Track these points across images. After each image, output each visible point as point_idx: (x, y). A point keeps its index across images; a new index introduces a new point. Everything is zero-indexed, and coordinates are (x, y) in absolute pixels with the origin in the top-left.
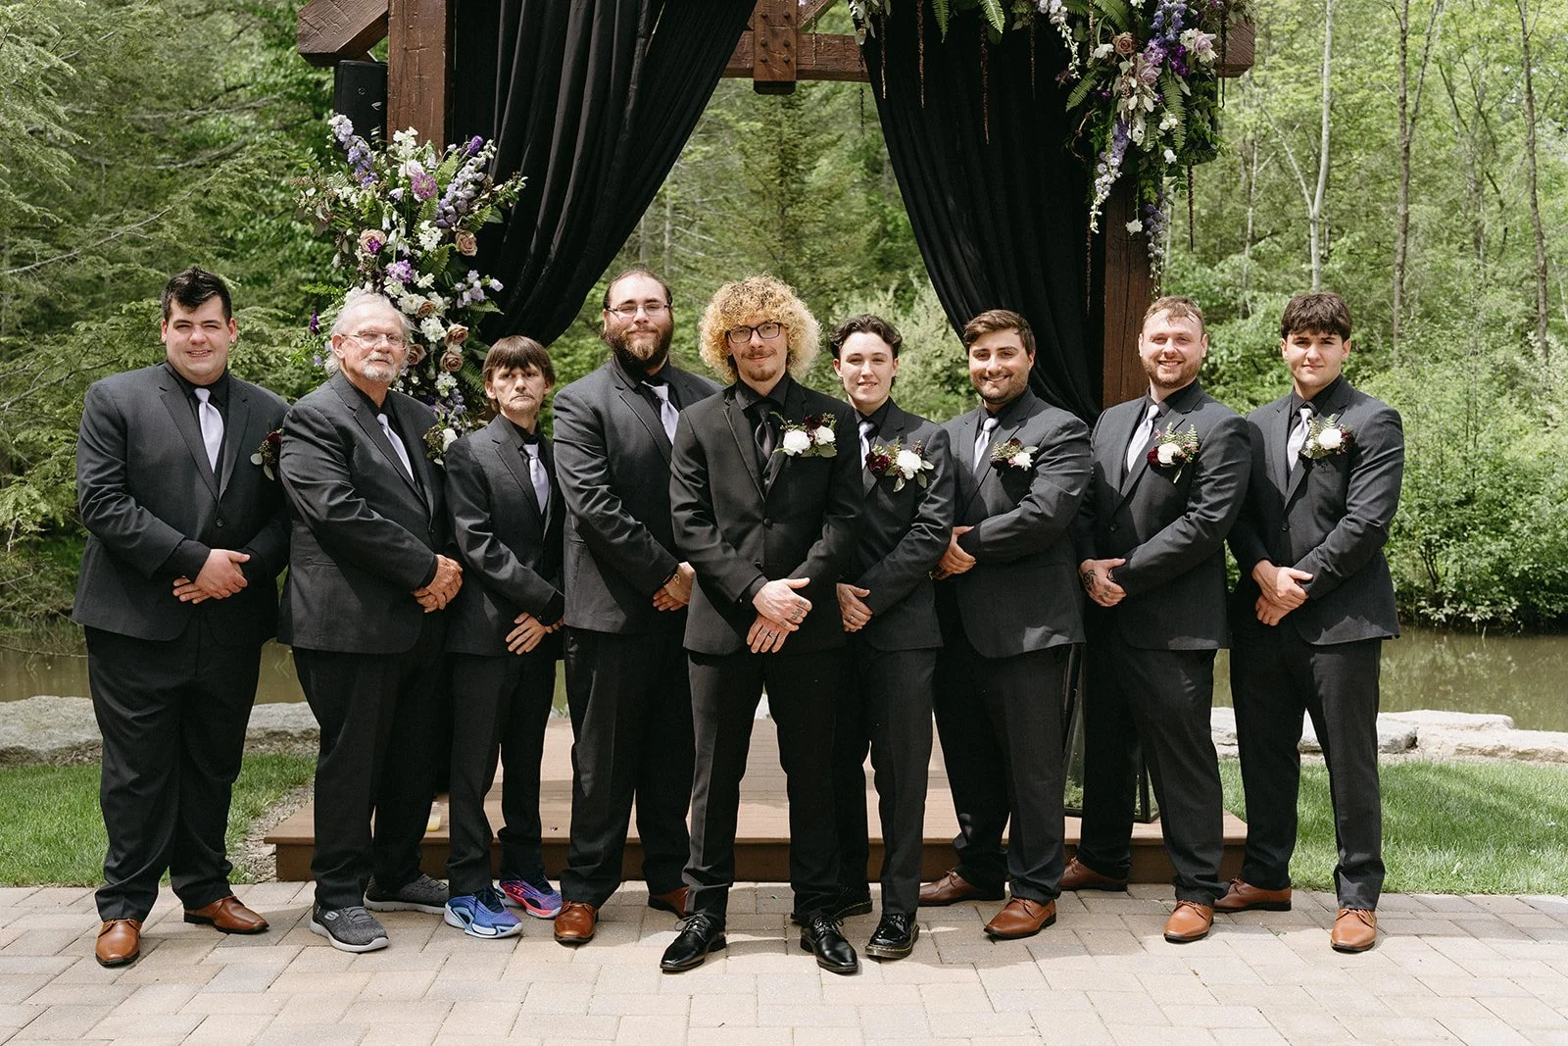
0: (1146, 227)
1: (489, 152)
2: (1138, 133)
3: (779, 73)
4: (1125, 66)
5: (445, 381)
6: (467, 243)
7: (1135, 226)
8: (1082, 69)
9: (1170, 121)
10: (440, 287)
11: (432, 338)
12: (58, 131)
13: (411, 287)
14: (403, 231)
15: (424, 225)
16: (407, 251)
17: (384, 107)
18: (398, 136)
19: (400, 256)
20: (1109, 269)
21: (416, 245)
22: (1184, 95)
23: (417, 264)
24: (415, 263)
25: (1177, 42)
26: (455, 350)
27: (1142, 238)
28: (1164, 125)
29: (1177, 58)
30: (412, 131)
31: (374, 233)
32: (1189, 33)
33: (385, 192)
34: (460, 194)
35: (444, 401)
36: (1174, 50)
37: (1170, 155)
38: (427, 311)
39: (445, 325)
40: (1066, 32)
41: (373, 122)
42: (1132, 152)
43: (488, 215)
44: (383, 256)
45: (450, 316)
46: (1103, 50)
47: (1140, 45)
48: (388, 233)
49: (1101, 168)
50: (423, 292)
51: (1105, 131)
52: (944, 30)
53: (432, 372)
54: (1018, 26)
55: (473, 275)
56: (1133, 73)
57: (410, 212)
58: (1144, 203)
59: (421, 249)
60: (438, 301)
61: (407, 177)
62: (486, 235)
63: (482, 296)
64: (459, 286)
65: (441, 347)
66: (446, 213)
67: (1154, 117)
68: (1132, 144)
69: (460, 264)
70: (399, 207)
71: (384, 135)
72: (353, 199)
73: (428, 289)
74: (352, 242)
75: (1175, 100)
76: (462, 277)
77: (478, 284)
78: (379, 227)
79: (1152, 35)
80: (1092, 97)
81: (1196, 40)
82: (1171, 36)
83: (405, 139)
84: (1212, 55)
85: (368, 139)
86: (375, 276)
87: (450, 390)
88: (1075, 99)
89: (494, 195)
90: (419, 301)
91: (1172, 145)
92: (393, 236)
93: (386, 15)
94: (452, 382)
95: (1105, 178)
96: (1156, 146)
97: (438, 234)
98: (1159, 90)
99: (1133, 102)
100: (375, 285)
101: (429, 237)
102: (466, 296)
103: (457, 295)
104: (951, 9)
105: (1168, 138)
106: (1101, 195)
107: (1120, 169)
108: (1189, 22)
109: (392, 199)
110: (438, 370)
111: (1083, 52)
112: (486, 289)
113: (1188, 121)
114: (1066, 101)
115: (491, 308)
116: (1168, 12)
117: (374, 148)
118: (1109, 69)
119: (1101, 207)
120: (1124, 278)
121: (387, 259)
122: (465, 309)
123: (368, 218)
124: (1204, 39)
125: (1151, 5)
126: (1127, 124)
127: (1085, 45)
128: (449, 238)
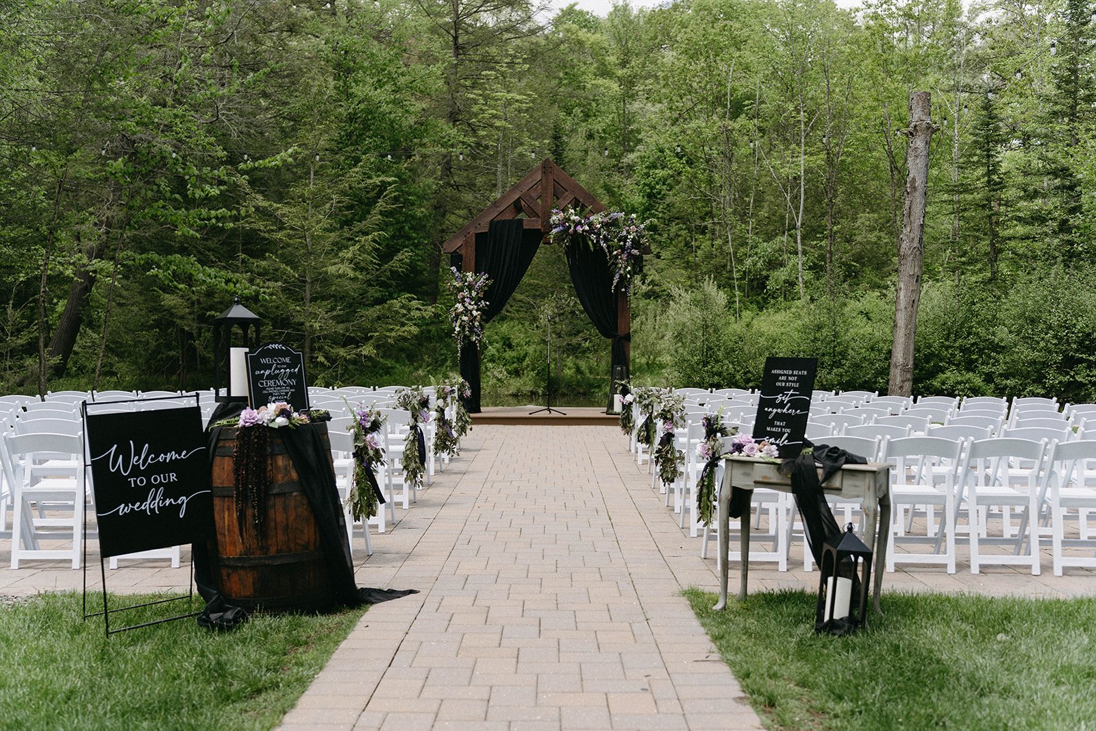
0: (626, 290)
1: (487, 276)
2: (622, 272)
4: (619, 257)
5: (477, 324)
6: (481, 295)
7: (623, 290)
8: (610, 258)
9: (629, 268)
10: (476, 304)
13: (470, 304)
14: (468, 292)
15: (473, 291)
16: (469, 296)
17: (463, 265)
19: (468, 298)
20: (619, 299)
21: (471, 295)
22: (632, 263)
23: (472, 299)
24: (471, 299)
27: (626, 292)
28: (627, 270)
29: (630, 256)
31: (462, 293)
32: (633, 250)
33: (464, 284)
34: (480, 285)
36: (630, 253)
37: (629, 276)
38: (473, 309)
40: (606, 250)
41: (461, 269)
42: (621, 275)
43: (486, 288)
44: (464, 297)
45: (477, 311)
46: (615, 253)
47: (623, 252)
48: (465, 293)
49: (614, 279)
51: (616, 271)
52: (582, 248)
54: (597, 249)
55: (483, 301)
56: (621, 259)
57: (470, 287)
58: (625, 285)
60: (476, 307)
61: (469, 281)
62: (485, 293)
63: (485, 306)
64: (480, 303)
65: (476, 317)
66: (477, 288)
67: (626, 268)
69: (480, 299)
70: (467, 287)
71: (463, 272)
72: (458, 286)
73: (473, 304)
74: (457, 294)
75: (630, 264)
76: (481, 301)
79: (625, 250)
80: (613, 263)
81: (635, 252)
82: (629, 251)
84: (638, 254)
85: (460, 272)
88: (609, 263)
89: (486, 284)
90: (471, 307)
91: (629, 274)
93: (462, 245)
95: (615, 281)
96: (626, 274)
98: (627, 262)
99: (621, 265)
100: (462, 303)
101: (474, 294)
102: (482, 306)
103: (480, 305)
104: (583, 244)
105: (628, 272)
106: (615, 283)
107: (618, 278)
108: (633, 248)
109: (466, 285)
110: (475, 321)
111: (610, 255)
112: (485, 304)
113: (633, 268)
114: (607, 264)
115: (487, 308)
116: (628, 246)
117: (462, 274)
118: (616, 257)
119: (615, 287)
120: (622, 301)
122: (481, 308)
123: (461, 290)
124: (636, 251)
125: (625, 245)
126: (620, 269)
127: (611, 253)
128: (478, 294)
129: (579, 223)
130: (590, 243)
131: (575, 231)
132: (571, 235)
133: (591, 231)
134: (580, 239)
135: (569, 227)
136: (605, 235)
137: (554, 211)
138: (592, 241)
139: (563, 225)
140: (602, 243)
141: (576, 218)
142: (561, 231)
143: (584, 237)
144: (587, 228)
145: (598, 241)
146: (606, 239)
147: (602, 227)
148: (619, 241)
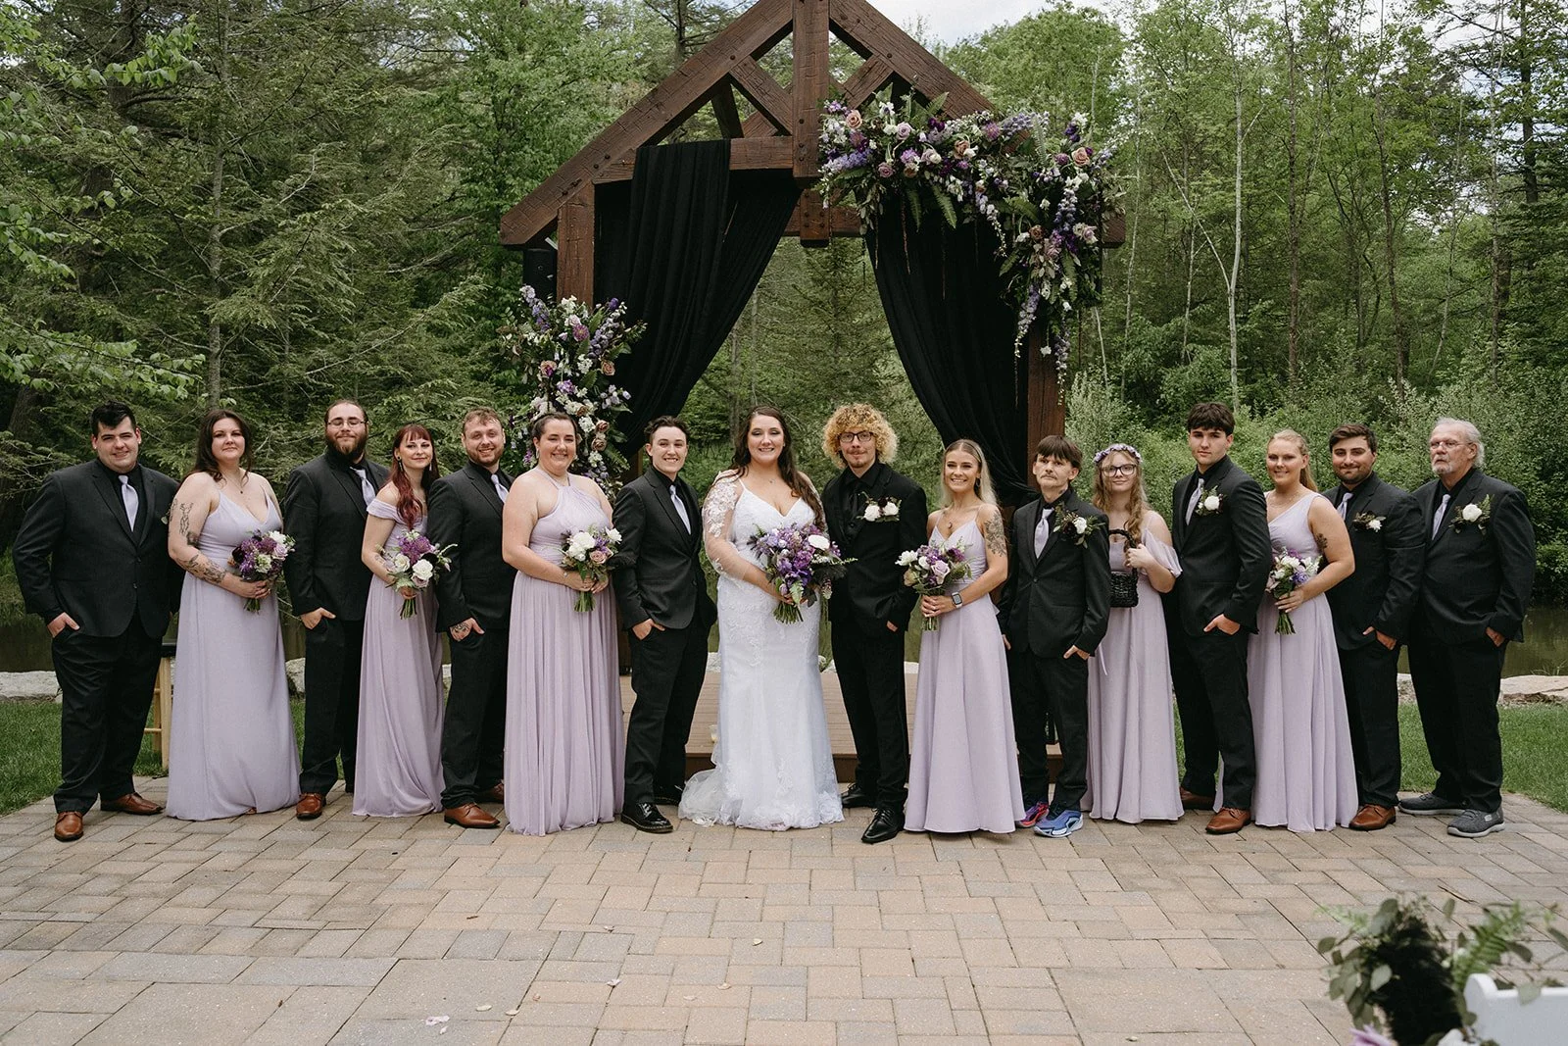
0: (1054, 350)
1: (622, 309)
2: (1046, 291)
3: (815, 234)
4: (1037, 247)
5: (594, 458)
6: (609, 368)
7: (1046, 350)
8: (1009, 250)
9: (1068, 283)
10: (591, 396)
11: (586, 430)
12: (344, 288)
13: (573, 397)
14: (567, 361)
15: (581, 358)
16: (570, 373)
17: (554, 279)
18: (564, 301)
19: (566, 377)
20: (1031, 378)
21: (575, 369)
22: (1076, 266)
23: (577, 380)
24: (575, 381)
25: (1071, 232)
26: (601, 437)
27: (1053, 357)
28: (1063, 286)
29: (1073, 244)
30: (573, 298)
31: (549, 363)
32: (1079, 225)
33: (555, 335)
34: (604, 336)
35: (594, 470)
36: (1069, 236)
37: (1067, 305)
38: (582, 413)
39: (595, 421)
40: (997, 227)
41: (549, 291)
42: (1042, 303)
43: (624, 349)
44: (555, 377)
45: (598, 414)
46: (1022, 237)
47: (1047, 233)
48: (558, 362)
49: (1022, 314)
50: (580, 400)
51: (1025, 289)
52: (918, 224)
53: (586, 451)
54: (967, 221)
55: (612, 388)
56: (1042, 252)
57: (572, 348)
58: (1052, 336)
59: (579, 372)
60: (590, 405)
61: (570, 326)
62: (621, 362)
63: (618, 401)
64: (603, 395)
65: (592, 435)
66: (595, 348)
67: (1057, 281)
68: (1042, 298)
69: (604, 382)
70: (565, 345)
71: (554, 299)
72: (536, 341)
73: (584, 398)
74: (535, 367)
75: (1070, 270)
76: (605, 389)
77: (615, 394)
78: (552, 359)
79: (1056, 226)
80: (1016, 267)
81: (1084, 230)
82: (1067, 228)
83: (569, 303)
84: (1094, 239)
85: (545, 301)
86: (550, 390)
87: (598, 462)
88: (1005, 268)
89: (625, 334)
90: (578, 406)
91: (1068, 299)
92: (561, 365)
93: (556, 219)
94: (599, 457)
95: (1023, 322)
96: (1058, 300)
97: (589, 363)
98: (1060, 262)
99: (1041, 273)
100: (549, 395)
101: (585, 364)
102: (608, 402)
103: (602, 401)
104: (923, 209)
105: (1066, 294)
106: (1023, 331)
107: (1035, 314)
108: (1079, 218)
109: (560, 340)
110: (590, 450)
111: (1008, 239)
112: (620, 396)
113: (1079, 283)
114: (999, 269)
115: (624, 408)
116: (1064, 213)
117: (550, 307)
118: (1027, 249)
119: (1021, 341)
120: (1041, 383)
121: (558, 379)
122: (607, 410)
123: (545, 352)
124: (1088, 229)
125: (1054, 208)
126: (1039, 285)
127: (1010, 234)
128: (597, 365)
129: (914, 143)
130: (945, 203)
131: (899, 165)
132: (885, 182)
133: (950, 167)
134: (913, 196)
135: (879, 156)
136: (991, 179)
137: (835, 106)
138: (953, 198)
139: (862, 146)
140: (982, 201)
141: (904, 128)
142: (855, 167)
143: (922, 185)
144: (936, 157)
145: (969, 199)
146: (994, 192)
147: (980, 154)
148: (1035, 198)
